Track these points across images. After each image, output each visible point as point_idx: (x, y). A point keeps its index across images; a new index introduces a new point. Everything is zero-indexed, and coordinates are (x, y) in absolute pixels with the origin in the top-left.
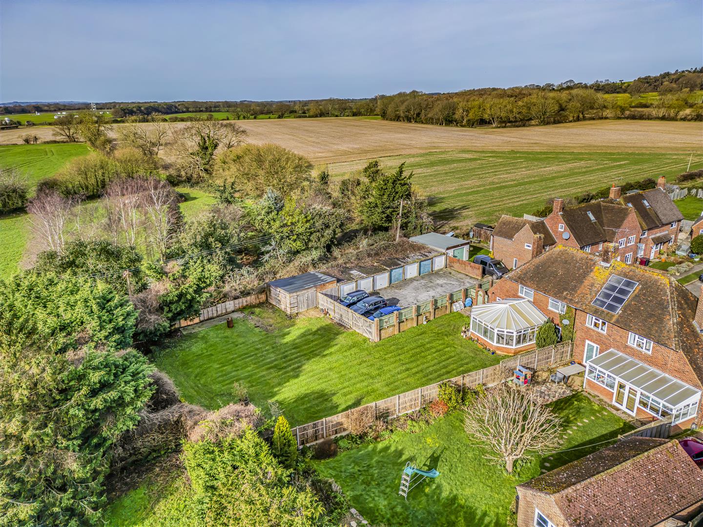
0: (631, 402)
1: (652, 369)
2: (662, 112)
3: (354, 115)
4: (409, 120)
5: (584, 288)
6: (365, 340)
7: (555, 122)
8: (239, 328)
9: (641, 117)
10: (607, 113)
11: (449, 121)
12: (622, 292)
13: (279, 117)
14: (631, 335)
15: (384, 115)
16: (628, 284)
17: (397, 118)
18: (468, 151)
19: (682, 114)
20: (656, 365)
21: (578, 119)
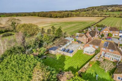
0: (113, 59)
1: (114, 54)
2: (82, 15)
3: (32, 16)
4: (43, 17)
5: (101, 44)
6: (70, 57)
7: (67, 17)
8: (47, 58)
9: (79, 16)
10: (74, 15)
11: (51, 17)
12: (107, 44)
13: (17, 16)
14: (110, 50)
15: (38, 16)
16: (108, 43)
17: (41, 16)
18: (58, 22)
19: (84, 16)
20: (115, 54)
21: (70, 16)
